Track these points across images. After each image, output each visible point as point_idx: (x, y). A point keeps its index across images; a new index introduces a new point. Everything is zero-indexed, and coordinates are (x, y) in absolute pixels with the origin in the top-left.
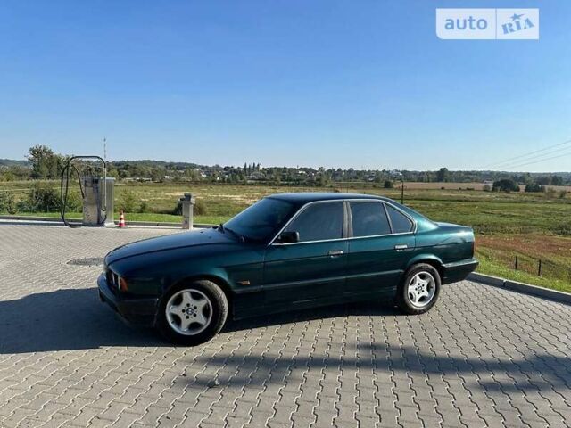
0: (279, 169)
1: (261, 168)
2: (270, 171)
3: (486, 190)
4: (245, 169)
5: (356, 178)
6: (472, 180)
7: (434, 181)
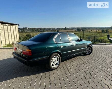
0: (32, 29)
1: (27, 28)
2: (30, 29)
3: (75, 31)
4: (24, 29)
5: (49, 30)
6: (71, 30)
7: (64, 30)
